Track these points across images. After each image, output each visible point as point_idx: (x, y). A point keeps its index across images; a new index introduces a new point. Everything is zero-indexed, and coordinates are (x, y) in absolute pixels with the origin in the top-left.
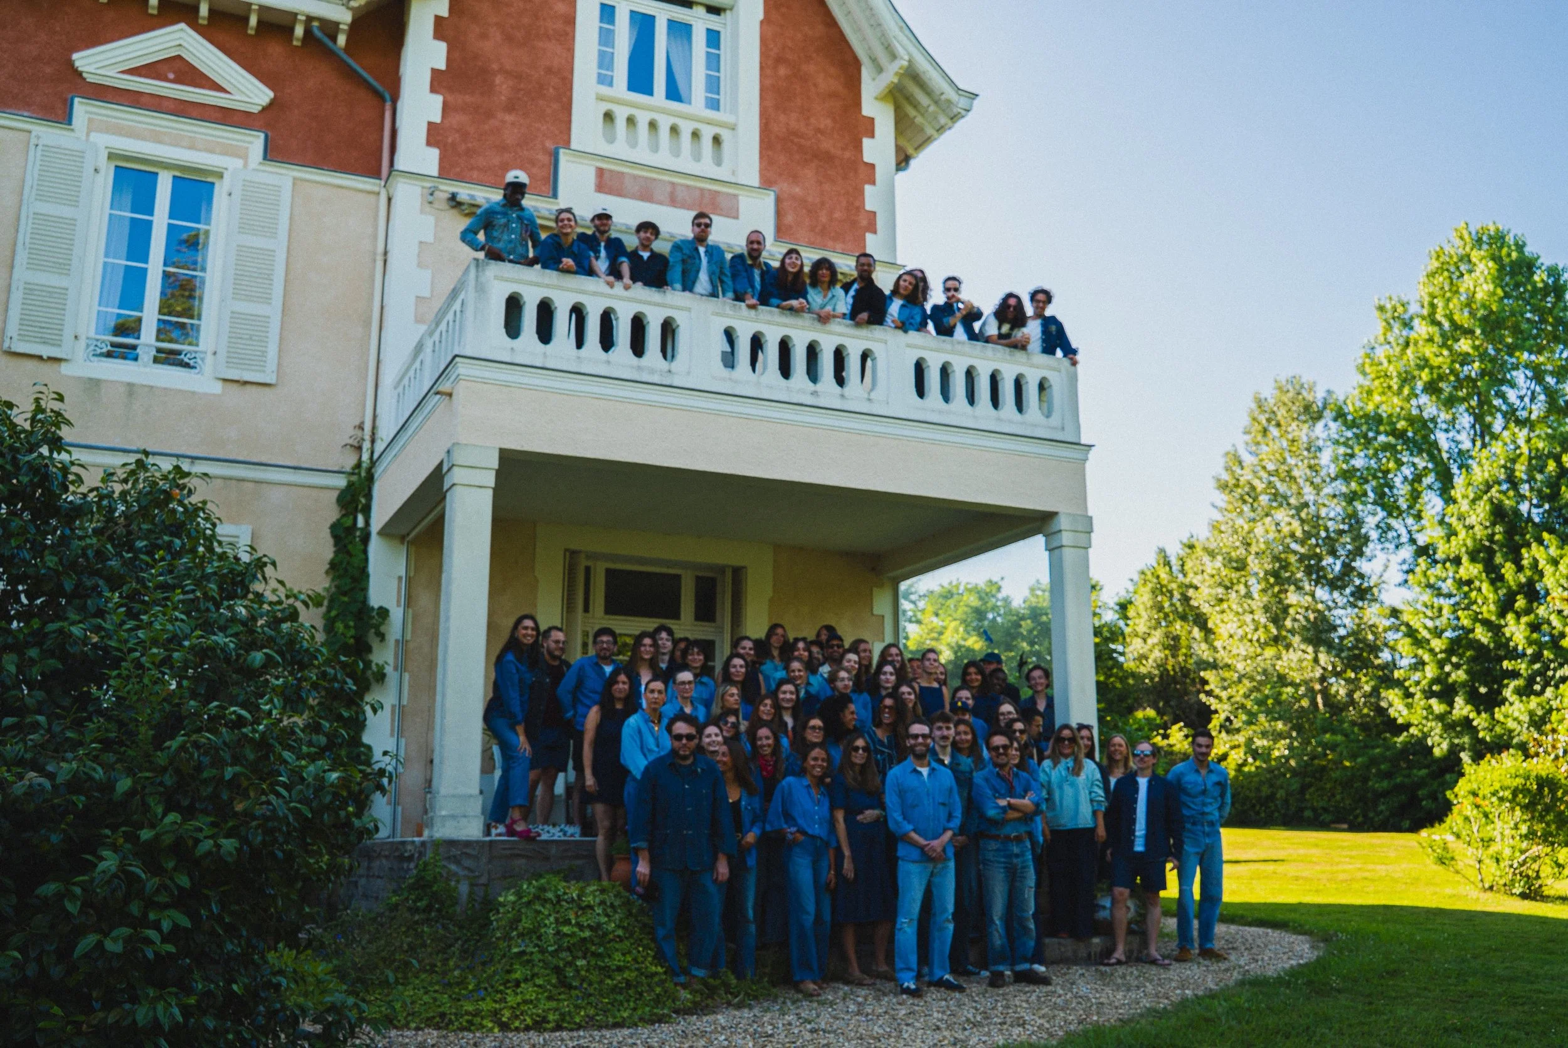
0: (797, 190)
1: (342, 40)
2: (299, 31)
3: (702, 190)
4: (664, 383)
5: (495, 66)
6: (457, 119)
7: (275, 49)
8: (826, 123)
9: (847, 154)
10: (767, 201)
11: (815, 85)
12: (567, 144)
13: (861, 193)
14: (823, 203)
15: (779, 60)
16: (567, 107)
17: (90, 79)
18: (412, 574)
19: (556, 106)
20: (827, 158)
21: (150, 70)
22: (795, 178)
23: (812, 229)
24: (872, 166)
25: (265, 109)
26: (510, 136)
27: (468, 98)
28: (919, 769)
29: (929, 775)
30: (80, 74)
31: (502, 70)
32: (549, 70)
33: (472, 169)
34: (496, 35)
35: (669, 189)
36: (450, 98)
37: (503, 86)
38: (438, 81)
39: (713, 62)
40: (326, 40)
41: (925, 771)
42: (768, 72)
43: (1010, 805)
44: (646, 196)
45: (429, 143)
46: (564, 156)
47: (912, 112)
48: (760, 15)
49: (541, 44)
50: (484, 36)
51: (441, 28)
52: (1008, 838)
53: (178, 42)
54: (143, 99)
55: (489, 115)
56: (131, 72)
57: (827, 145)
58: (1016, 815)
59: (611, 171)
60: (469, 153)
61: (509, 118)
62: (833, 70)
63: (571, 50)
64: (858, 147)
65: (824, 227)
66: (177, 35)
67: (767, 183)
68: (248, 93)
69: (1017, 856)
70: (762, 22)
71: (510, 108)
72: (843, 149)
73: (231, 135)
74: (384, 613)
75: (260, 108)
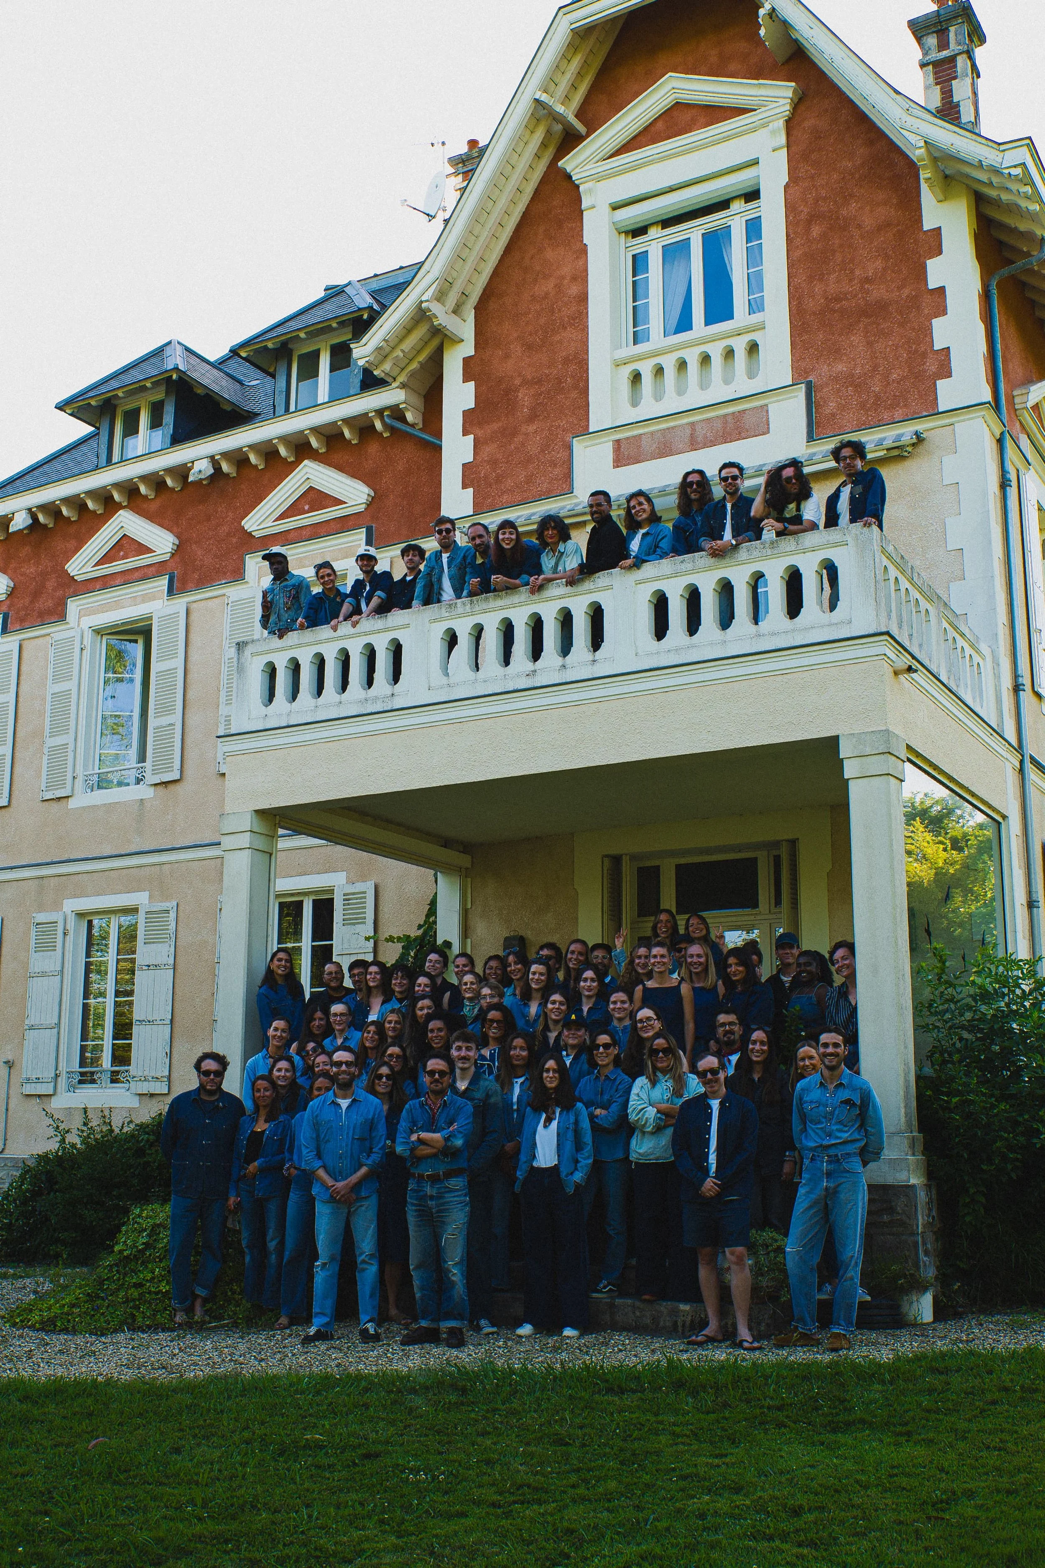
0: (840, 367)
1: (409, 417)
2: (378, 425)
3: (725, 416)
4: (386, 709)
5: (517, 382)
6: (489, 450)
7: (373, 448)
8: (875, 266)
9: (906, 292)
10: (798, 400)
11: (859, 226)
12: (584, 431)
13: (927, 332)
14: (875, 368)
15: (810, 221)
16: (584, 392)
17: (257, 534)
18: (469, 906)
19: (574, 394)
20: (880, 309)
21: (293, 510)
22: (836, 352)
23: (863, 406)
24: (942, 290)
25: (369, 505)
26: (533, 449)
27: (495, 426)
28: (340, 1101)
29: (349, 1107)
30: (250, 533)
31: (525, 382)
32: (566, 361)
33: (503, 493)
34: (517, 349)
35: (688, 432)
36: (480, 433)
37: (525, 398)
38: (471, 421)
39: (754, 256)
40: (398, 425)
41: (344, 1103)
42: (798, 241)
43: (421, 1141)
44: (665, 450)
45: (465, 486)
46: (579, 446)
47: (993, 193)
48: (786, 179)
49: (557, 338)
50: (507, 356)
51: (470, 369)
52: (421, 1177)
53: (305, 477)
54: (292, 535)
55: (514, 433)
56: (282, 517)
57: (878, 292)
58: (428, 1151)
59: (628, 438)
60: (499, 480)
61: (531, 428)
62: (881, 196)
63: (585, 329)
64: (921, 274)
65: (877, 397)
66: (304, 472)
67: (800, 373)
68: (355, 498)
69: (432, 1198)
70: (786, 187)
71: (532, 418)
72: (899, 288)
73: (346, 540)
74: (448, 944)
75: (364, 506)
